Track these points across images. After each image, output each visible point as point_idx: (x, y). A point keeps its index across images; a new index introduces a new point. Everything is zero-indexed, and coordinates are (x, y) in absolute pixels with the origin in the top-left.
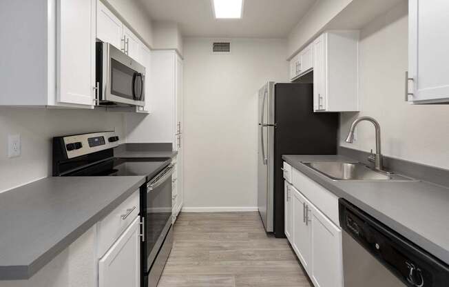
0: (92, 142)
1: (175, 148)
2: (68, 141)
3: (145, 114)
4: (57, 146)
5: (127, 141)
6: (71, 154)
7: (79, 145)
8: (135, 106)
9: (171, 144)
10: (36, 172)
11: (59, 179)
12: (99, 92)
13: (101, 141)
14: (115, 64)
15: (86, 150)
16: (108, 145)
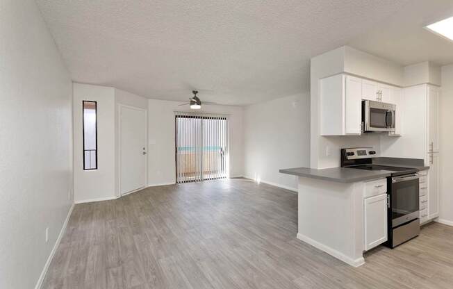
0: (359, 153)
1: (427, 163)
2: (348, 151)
3: (398, 136)
4: (344, 154)
5: (382, 155)
6: (350, 158)
7: (352, 154)
8: (388, 132)
9: (423, 160)
10: (335, 164)
11: (343, 168)
12: (364, 126)
13: (364, 153)
14: (372, 110)
15: (356, 157)
16: (368, 156)
